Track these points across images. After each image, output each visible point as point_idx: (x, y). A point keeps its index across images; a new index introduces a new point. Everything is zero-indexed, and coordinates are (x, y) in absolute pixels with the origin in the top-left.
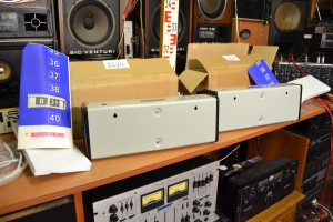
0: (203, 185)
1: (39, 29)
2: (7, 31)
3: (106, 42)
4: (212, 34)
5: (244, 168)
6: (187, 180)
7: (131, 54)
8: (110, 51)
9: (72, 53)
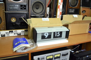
0: (65, 56)
1: (24, 9)
2: (16, 9)
3: (42, 13)
4: (73, 11)
5: (80, 52)
6: (60, 54)
7: (48, 17)
8: (43, 16)
9: (32, 16)
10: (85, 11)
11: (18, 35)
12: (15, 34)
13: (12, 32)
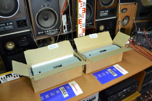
1: (24, 26)
3: (54, 26)
7: (66, 29)
8: (56, 30)
10: (126, 9)
11: (20, 76)
13: (10, 76)
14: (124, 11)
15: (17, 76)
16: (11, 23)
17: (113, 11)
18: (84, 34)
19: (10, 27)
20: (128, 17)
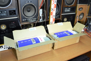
2: (4, 16)
3: (34, 16)
4: (69, 10)
7: (42, 19)
8: (35, 19)
9: (24, 20)
10: (82, 8)
11: (8, 48)
12: (5, 48)
13: (2, 47)
14: (81, 9)
15: (6, 48)
16: (5, 12)
17: (74, 9)
18: (54, 22)
19: (4, 14)
20: (83, 14)
